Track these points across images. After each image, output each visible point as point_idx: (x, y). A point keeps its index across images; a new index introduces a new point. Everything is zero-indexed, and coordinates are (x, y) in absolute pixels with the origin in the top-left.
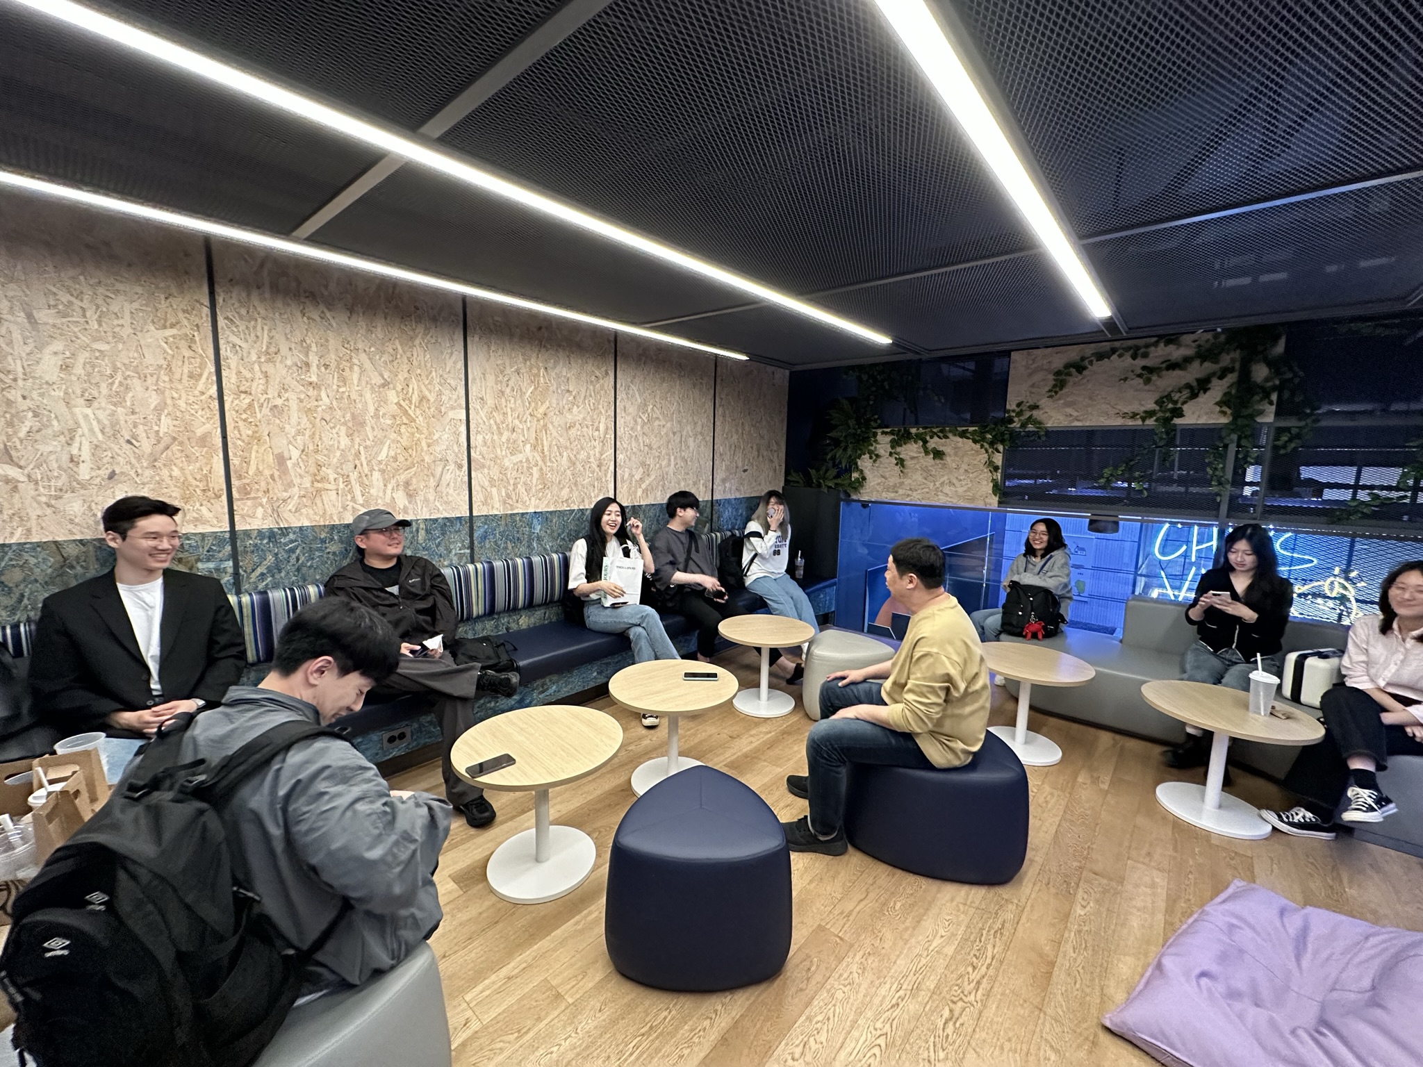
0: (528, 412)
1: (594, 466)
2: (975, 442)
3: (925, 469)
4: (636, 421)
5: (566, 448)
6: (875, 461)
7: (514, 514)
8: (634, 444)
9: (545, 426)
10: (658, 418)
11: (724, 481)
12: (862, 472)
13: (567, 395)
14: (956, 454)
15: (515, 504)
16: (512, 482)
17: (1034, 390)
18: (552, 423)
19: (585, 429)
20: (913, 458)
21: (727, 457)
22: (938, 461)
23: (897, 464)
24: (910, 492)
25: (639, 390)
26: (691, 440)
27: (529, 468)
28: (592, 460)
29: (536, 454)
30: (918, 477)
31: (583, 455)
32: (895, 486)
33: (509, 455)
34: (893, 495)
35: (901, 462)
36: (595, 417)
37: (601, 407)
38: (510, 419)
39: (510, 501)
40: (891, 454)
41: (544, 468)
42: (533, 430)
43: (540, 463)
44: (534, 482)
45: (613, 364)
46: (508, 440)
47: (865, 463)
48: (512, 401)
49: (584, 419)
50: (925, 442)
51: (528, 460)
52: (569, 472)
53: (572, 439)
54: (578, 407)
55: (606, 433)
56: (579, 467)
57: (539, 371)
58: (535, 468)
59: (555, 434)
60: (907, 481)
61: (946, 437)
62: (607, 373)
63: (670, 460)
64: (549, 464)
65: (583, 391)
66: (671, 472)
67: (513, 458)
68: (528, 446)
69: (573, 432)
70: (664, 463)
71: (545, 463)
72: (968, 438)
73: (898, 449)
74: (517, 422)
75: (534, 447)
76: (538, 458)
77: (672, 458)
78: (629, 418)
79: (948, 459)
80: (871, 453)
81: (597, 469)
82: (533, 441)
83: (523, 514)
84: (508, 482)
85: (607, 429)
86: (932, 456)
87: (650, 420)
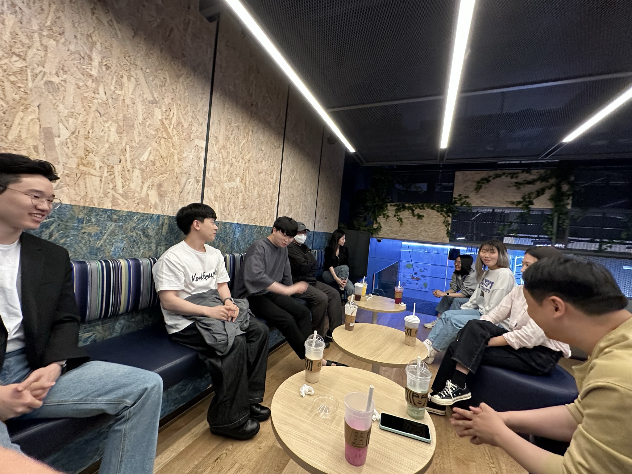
0: (241, 156)
1: (269, 200)
3: (413, 224)
4: (289, 178)
5: (257, 185)
6: (387, 218)
7: (226, 223)
8: (287, 192)
9: (248, 167)
10: (297, 180)
11: (319, 222)
12: (379, 223)
13: (261, 152)
14: (428, 217)
15: (228, 216)
16: (227, 200)
17: (466, 189)
18: (252, 167)
19: (267, 176)
20: (406, 218)
21: (321, 210)
22: (419, 220)
23: (398, 221)
24: (404, 235)
25: (291, 161)
26: (309, 196)
27: (237, 193)
28: (268, 196)
29: (242, 185)
30: (409, 227)
31: (264, 192)
32: (396, 231)
33: (227, 181)
34: (395, 236)
35: (400, 220)
36: (272, 170)
37: (275, 165)
38: (231, 157)
39: (224, 213)
40: (395, 216)
41: (245, 195)
42: (242, 168)
43: (243, 191)
44: (239, 203)
45: (282, 141)
46: (228, 171)
47: (381, 219)
48: (233, 146)
49: (267, 170)
50: (413, 211)
51: (237, 188)
52: (257, 201)
53: (261, 181)
54: (265, 161)
55: (276, 182)
56: (262, 198)
57: (249, 132)
58: (240, 194)
59: (253, 175)
60: (403, 229)
61: (424, 209)
62: (280, 146)
63: (300, 205)
64: (248, 193)
65: (268, 153)
66: (300, 212)
67: (230, 183)
68: (238, 178)
69: (262, 176)
70: (298, 206)
71: (246, 192)
72: (435, 210)
73: (399, 214)
74: (234, 160)
75: (242, 180)
76: (243, 188)
78: (286, 176)
79: (424, 219)
80: (384, 215)
81: (270, 203)
82: (241, 175)
83: (231, 224)
84: (225, 200)
85: (276, 179)
86: (416, 217)
87: (294, 180)
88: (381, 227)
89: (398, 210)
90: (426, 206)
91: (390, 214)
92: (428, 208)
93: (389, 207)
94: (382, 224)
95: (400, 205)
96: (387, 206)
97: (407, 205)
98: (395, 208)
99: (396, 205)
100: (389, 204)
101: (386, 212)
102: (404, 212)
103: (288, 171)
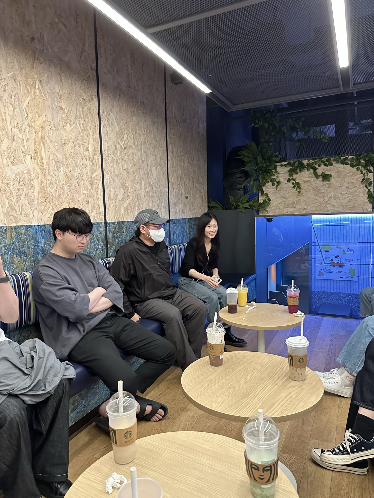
0: (26, 122)
1: (87, 184)
2: (352, 166)
3: (315, 189)
4: (116, 146)
5: (63, 163)
6: (277, 186)
7: (19, 227)
8: (116, 168)
9: (43, 139)
10: (131, 147)
11: (175, 204)
12: (267, 195)
13: (61, 112)
14: (338, 177)
15: (20, 217)
16: (14, 193)
18: (49, 137)
19: (78, 148)
20: (306, 182)
21: (176, 187)
22: (325, 183)
23: (294, 187)
24: (306, 207)
25: (116, 119)
26: (154, 168)
27: (30, 180)
28: (85, 177)
29: (36, 166)
30: (311, 195)
31: (77, 172)
32: (293, 203)
33: (10, 164)
34: (292, 210)
35: (297, 185)
36: (85, 137)
37: (88, 128)
38: (9, 127)
39: (13, 213)
40: (289, 180)
41: (44, 181)
42: (32, 142)
43: (40, 175)
44: (36, 195)
45: (96, 90)
46: (9, 149)
47: (268, 188)
48: (11, 108)
49: (76, 137)
50: (315, 169)
51: (28, 172)
52: (66, 188)
53: (68, 156)
54: (71, 125)
55: (94, 155)
56: (75, 182)
57: (35, 82)
58: (36, 181)
59: (52, 149)
60: (302, 199)
61: (331, 164)
62: (92, 98)
63: (141, 184)
64: (48, 177)
65: (74, 110)
66: (143, 195)
67: (14, 167)
68: (28, 157)
69: (68, 149)
70: (138, 186)
71: (45, 176)
72: (347, 164)
73: (295, 176)
74: (16, 130)
75: (34, 159)
76: (39, 171)
77: (143, 182)
78: (111, 143)
79: (333, 180)
80: (273, 181)
81: (90, 187)
82: (32, 152)
83: (27, 227)
84: (11, 193)
85: (95, 150)
86: (321, 179)
87: (126, 148)
88: (269, 200)
89: (292, 172)
90: (334, 160)
91: (281, 179)
92: (338, 162)
93: (279, 169)
94: (270, 196)
95: (294, 163)
96: (275, 168)
97: (305, 162)
98: (288, 169)
99: (289, 164)
100: (278, 165)
101: (275, 177)
102: (302, 173)
103: (112, 136)
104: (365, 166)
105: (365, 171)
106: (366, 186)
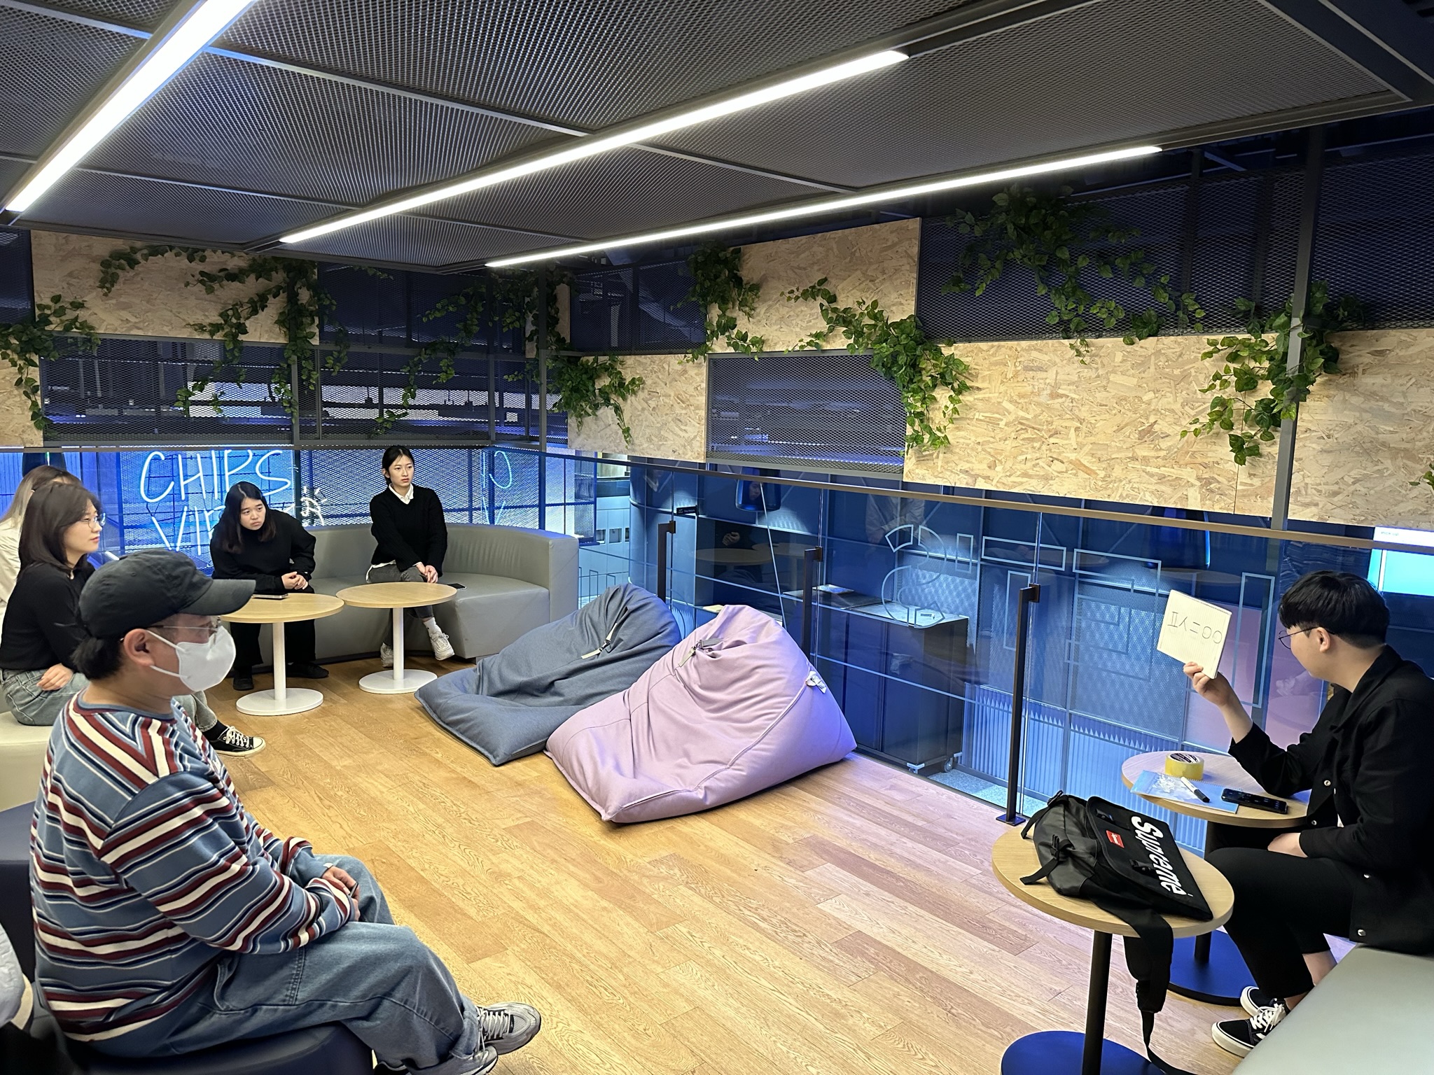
17: (73, 281)
104: (22, 353)
105: (21, 362)
106: (26, 393)
